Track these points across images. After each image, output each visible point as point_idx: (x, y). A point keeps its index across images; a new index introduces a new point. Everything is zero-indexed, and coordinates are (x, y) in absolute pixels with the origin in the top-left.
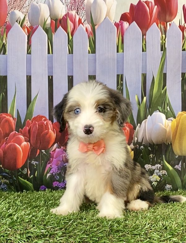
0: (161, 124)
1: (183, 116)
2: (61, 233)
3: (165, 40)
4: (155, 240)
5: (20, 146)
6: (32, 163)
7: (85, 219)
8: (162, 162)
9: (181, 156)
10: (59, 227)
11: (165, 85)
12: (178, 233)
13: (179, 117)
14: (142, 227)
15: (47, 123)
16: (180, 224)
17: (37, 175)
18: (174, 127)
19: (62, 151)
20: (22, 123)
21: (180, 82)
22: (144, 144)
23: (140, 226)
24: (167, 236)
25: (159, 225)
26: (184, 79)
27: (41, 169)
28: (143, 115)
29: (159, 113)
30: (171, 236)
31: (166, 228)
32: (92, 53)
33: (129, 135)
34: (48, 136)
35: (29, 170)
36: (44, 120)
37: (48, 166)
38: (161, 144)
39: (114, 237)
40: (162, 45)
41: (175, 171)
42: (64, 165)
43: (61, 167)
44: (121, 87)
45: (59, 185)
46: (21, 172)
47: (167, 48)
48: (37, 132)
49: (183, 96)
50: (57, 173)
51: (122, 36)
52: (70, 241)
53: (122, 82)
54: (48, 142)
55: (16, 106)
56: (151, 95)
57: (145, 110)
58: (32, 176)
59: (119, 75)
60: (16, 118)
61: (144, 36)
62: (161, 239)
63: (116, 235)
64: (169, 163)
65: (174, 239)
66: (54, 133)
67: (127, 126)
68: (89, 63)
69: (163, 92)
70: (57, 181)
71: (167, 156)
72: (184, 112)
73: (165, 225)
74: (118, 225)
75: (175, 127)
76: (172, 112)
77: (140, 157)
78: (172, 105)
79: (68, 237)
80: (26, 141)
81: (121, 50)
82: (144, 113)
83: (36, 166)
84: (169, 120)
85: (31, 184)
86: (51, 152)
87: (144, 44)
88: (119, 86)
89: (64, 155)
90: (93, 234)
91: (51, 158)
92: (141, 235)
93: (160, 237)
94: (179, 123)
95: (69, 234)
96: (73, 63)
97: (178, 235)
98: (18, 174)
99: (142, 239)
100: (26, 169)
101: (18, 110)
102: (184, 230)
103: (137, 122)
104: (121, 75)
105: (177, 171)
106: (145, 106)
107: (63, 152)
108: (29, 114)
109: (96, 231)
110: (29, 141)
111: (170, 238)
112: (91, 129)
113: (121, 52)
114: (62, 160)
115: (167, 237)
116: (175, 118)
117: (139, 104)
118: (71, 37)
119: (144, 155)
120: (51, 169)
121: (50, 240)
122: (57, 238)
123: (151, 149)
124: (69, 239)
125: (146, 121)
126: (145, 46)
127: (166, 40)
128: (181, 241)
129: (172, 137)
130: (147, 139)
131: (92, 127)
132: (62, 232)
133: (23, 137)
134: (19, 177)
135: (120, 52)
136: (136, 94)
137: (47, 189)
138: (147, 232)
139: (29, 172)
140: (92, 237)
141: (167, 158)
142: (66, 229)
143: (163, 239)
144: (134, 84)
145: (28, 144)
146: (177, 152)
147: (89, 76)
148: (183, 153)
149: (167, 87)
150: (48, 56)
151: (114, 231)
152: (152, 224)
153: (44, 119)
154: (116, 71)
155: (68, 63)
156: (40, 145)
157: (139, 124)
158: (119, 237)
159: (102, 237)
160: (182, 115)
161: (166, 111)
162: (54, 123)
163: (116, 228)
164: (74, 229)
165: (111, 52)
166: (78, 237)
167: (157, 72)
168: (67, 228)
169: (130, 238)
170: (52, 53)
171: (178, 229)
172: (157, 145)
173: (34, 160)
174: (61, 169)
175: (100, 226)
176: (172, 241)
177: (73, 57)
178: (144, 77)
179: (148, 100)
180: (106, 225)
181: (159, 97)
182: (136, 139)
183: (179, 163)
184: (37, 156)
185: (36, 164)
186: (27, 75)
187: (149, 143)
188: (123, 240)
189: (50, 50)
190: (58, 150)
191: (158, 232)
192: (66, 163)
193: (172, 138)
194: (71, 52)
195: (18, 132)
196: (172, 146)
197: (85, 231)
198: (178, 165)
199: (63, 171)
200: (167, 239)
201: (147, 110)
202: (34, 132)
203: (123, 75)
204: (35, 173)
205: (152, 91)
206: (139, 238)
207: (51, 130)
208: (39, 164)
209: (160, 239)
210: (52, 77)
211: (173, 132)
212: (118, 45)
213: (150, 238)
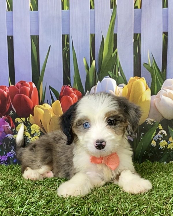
0: (111, 91)
1: (135, 82)
11: (115, 47)
13: (131, 83)
18: (126, 94)
19: (3, 121)
21: (132, 43)
26: (136, 40)
29: (109, 78)
32: (34, 10)
40: (112, 1)
42: (6, 136)
43: (2, 139)
44: (67, 49)
45: (1, 159)
47: (117, 5)
49: (135, 60)
53: (68, 43)
56: (101, 58)
57: (94, 76)
59: (65, 35)
67: (75, 93)
68: (30, 21)
69: (113, 55)
72: (136, 77)
76: (123, 77)
78: (123, 69)
81: (66, 7)
82: (93, 79)
84: (121, 86)
87: (92, 0)
88: (65, 48)
89: (5, 125)
94: (131, 89)
96: (13, 21)
103: (86, 89)
104: (67, 35)
106: (94, 71)
107: (5, 122)
112: (103, 144)
113: (67, 9)
114: (3, 131)
116: (127, 84)
117: (88, 69)
125: (96, 87)
126: (93, 2)
131: (104, 142)
135: (65, 9)
136: (84, 57)
144: (81, 46)
147: (31, 36)
149: (118, 49)
154: (61, 31)
155: (7, 22)
157: (88, 91)
161: (117, 77)
165: (55, 9)
167: (107, 32)
174: (2, 140)
177: (12, 15)
178: (93, 37)
179: (97, 64)
181: (109, 60)
192: (8, 134)
194: (10, 8)
199: (4, 142)
201: (97, 75)
203: (69, 35)
205: (101, 54)
212: (62, 1)
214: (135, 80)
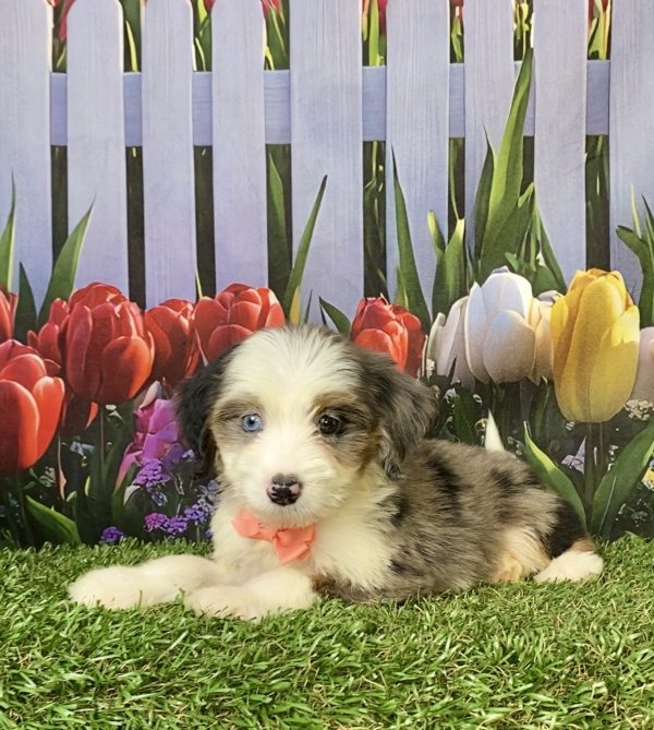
0: (516, 314)
1: (591, 285)
2: (139, 678)
3: (528, 21)
4: (473, 701)
5: (30, 390)
6: (73, 449)
7: (231, 629)
8: (519, 444)
9: (585, 424)
10: (135, 658)
11: (528, 178)
12: (554, 675)
13: (578, 289)
14: (430, 655)
15: (123, 311)
16: (564, 643)
17: (90, 490)
18: (561, 323)
20: (38, 311)
21: (580, 166)
22: (457, 384)
23: (423, 654)
24: (515, 687)
25: (489, 646)
26: (594, 157)
27: (105, 468)
28: (455, 281)
29: (510, 274)
30: (530, 685)
31: (514, 659)
32: (277, 67)
33: (406, 351)
34: (126, 355)
35: (61, 473)
36: (112, 301)
37: (130, 458)
38: (517, 383)
39: (327, 691)
40: (519, 38)
41: (562, 473)
42: (184, 456)
43: (172, 463)
44: (378, 185)
45: (169, 526)
46: (37, 482)
47: (534, 50)
48: (87, 341)
49: (591, 216)
50: (160, 484)
51: (379, 9)
52: (170, 707)
53: (381, 168)
54: (129, 377)
55: (15, 252)
56: (483, 212)
57: (460, 266)
58: (72, 495)
59: (371, 143)
60: (17, 294)
61: (457, 9)
62: (495, 697)
63: (333, 686)
64: (542, 448)
65: (541, 697)
66: (150, 347)
67: (399, 322)
68: (265, 102)
69: (521, 201)
70: (160, 510)
71: (538, 425)
72: (594, 270)
73: (512, 649)
74: (344, 650)
75: (564, 323)
76: (553, 271)
77: (444, 427)
78: (552, 246)
79: (164, 691)
80: (50, 373)
81: (376, 58)
82: (458, 277)
83: (85, 461)
84: (545, 299)
85: (72, 522)
86: (140, 411)
87: (458, 36)
88: (373, 183)
90: (255, 681)
91: (138, 434)
92: (424, 682)
93: (491, 691)
94: (578, 308)
95: (169, 684)
96: (211, 102)
97: (555, 683)
98: (26, 487)
99: (428, 697)
100: (52, 469)
101: (21, 265)
102: (575, 664)
103: (433, 309)
104: (379, 143)
105: (569, 477)
106: (462, 251)
108: (61, 279)
109: (265, 671)
110: (62, 374)
111: (525, 691)
112: (294, 489)
113: (378, 64)
115: (516, 690)
116: (564, 294)
117: (441, 244)
118: (203, 13)
119: (457, 419)
120: (139, 469)
121: (99, 704)
122: (124, 699)
123: (483, 399)
124: (169, 701)
125: (465, 302)
126: (458, 42)
127: (532, 21)
128: (563, 702)
129: (556, 358)
130: (470, 365)
131: (296, 483)
132: (143, 676)
133: (41, 361)
134: (29, 499)
135: (374, 64)
136: (431, 211)
137: (123, 539)
138: (445, 672)
139: (63, 481)
140: (251, 691)
141: (538, 430)
142: (160, 666)
143: (503, 696)
144: (422, 175)
145: (57, 383)
146: (570, 408)
147: (267, 146)
148: (592, 413)
149: (536, 185)
150: (124, 77)
151: (328, 671)
152: (464, 644)
153: (111, 296)
154: (361, 131)
155: (193, 103)
156: (99, 388)
157: (440, 315)
158: (346, 690)
159: (286, 691)
160: (588, 280)
161: (534, 269)
162: (146, 311)
163: (337, 659)
164: (186, 663)
165: (344, 62)
166: (199, 691)
167: (503, 133)
168: (164, 662)
169: (383, 696)
170: (140, 69)
171: (555, 661)
172: (503, 385)
173: (79, 438)
174: (173, 468)
175: (282, 652)
176: (532, 703)
177: (210, 82)
178: (458, 149)
179: (471, 231)
180: (304, 649)
181: (509, 217)
182: (430, 364)
183: (578, 449)
184: (88, 425)
185: (85, 451)
186: (54, 144)
187: (476, 380)
188: (357, 703)
189: (132, 58)
190: (162, 406)
191: (487, 671)
193: (552, 363)
194: (205, 63)
195: (25, 342)
196: (553, 389)
197: (228, 671)
198: (575, 455)
199: (179, 475)
200: (516, 697)
201: (469, 264)
202: (78, 343)
203: (385, 142)
204: (85, 483)
205: (484, 198)
206: (416, 693)
207: (139, 334)
208: (97, 452)
209: (491, 695)
210: (139, 149)
211: (557, 340)
212: (365, 38)
213: (454, 695)
214: (591, 280)
